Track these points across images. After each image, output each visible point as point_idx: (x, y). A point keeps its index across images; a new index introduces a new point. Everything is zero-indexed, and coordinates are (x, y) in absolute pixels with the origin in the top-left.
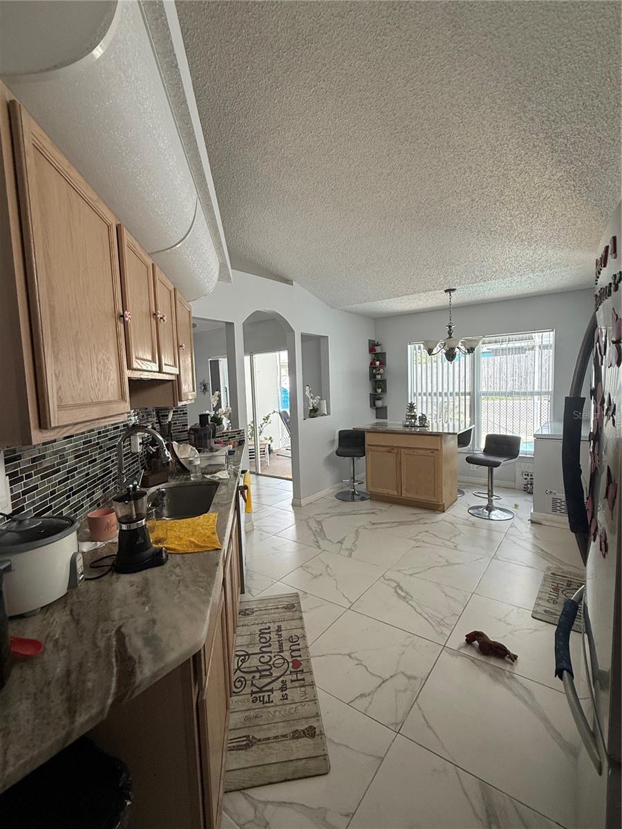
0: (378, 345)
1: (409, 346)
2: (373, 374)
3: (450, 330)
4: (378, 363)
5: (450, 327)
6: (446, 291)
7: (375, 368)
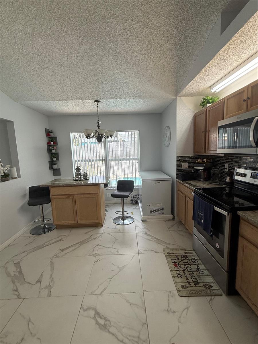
0: (51, 132)
1: (71, 134)
2: (50, 149)
3: (98, 124)
4: (52, 143)
5: (98, 123)
6: (95, 101)
7: (51, 146)
